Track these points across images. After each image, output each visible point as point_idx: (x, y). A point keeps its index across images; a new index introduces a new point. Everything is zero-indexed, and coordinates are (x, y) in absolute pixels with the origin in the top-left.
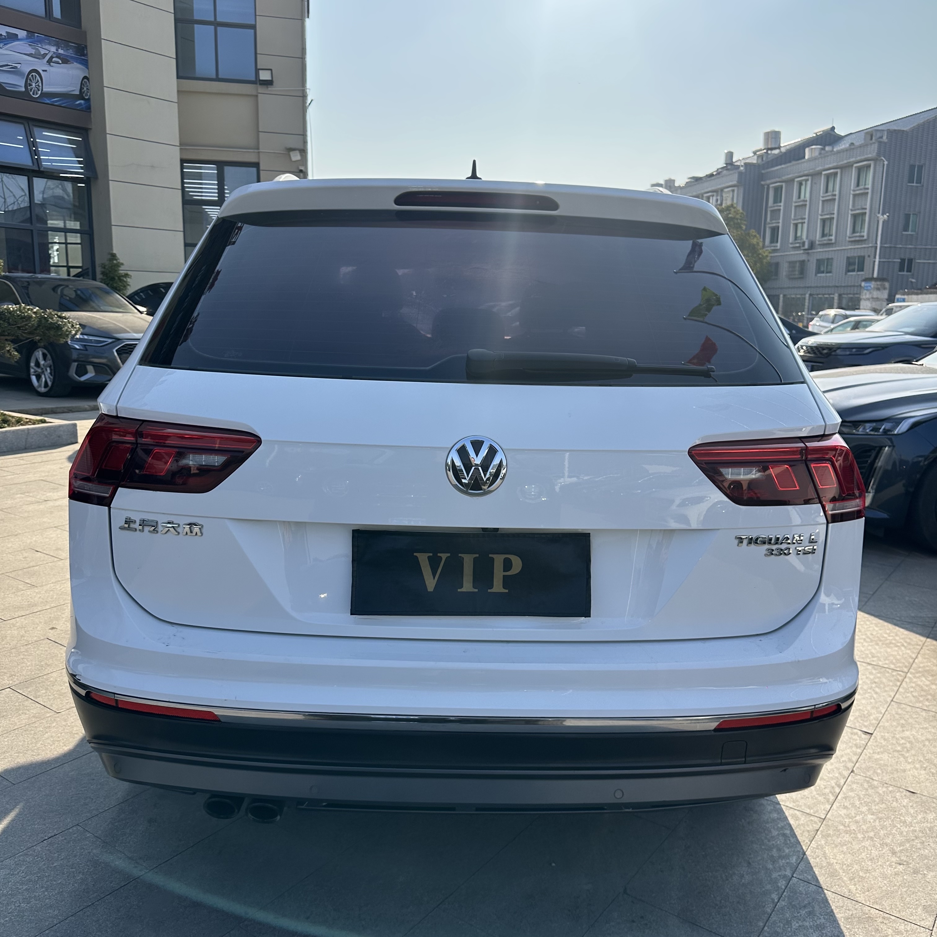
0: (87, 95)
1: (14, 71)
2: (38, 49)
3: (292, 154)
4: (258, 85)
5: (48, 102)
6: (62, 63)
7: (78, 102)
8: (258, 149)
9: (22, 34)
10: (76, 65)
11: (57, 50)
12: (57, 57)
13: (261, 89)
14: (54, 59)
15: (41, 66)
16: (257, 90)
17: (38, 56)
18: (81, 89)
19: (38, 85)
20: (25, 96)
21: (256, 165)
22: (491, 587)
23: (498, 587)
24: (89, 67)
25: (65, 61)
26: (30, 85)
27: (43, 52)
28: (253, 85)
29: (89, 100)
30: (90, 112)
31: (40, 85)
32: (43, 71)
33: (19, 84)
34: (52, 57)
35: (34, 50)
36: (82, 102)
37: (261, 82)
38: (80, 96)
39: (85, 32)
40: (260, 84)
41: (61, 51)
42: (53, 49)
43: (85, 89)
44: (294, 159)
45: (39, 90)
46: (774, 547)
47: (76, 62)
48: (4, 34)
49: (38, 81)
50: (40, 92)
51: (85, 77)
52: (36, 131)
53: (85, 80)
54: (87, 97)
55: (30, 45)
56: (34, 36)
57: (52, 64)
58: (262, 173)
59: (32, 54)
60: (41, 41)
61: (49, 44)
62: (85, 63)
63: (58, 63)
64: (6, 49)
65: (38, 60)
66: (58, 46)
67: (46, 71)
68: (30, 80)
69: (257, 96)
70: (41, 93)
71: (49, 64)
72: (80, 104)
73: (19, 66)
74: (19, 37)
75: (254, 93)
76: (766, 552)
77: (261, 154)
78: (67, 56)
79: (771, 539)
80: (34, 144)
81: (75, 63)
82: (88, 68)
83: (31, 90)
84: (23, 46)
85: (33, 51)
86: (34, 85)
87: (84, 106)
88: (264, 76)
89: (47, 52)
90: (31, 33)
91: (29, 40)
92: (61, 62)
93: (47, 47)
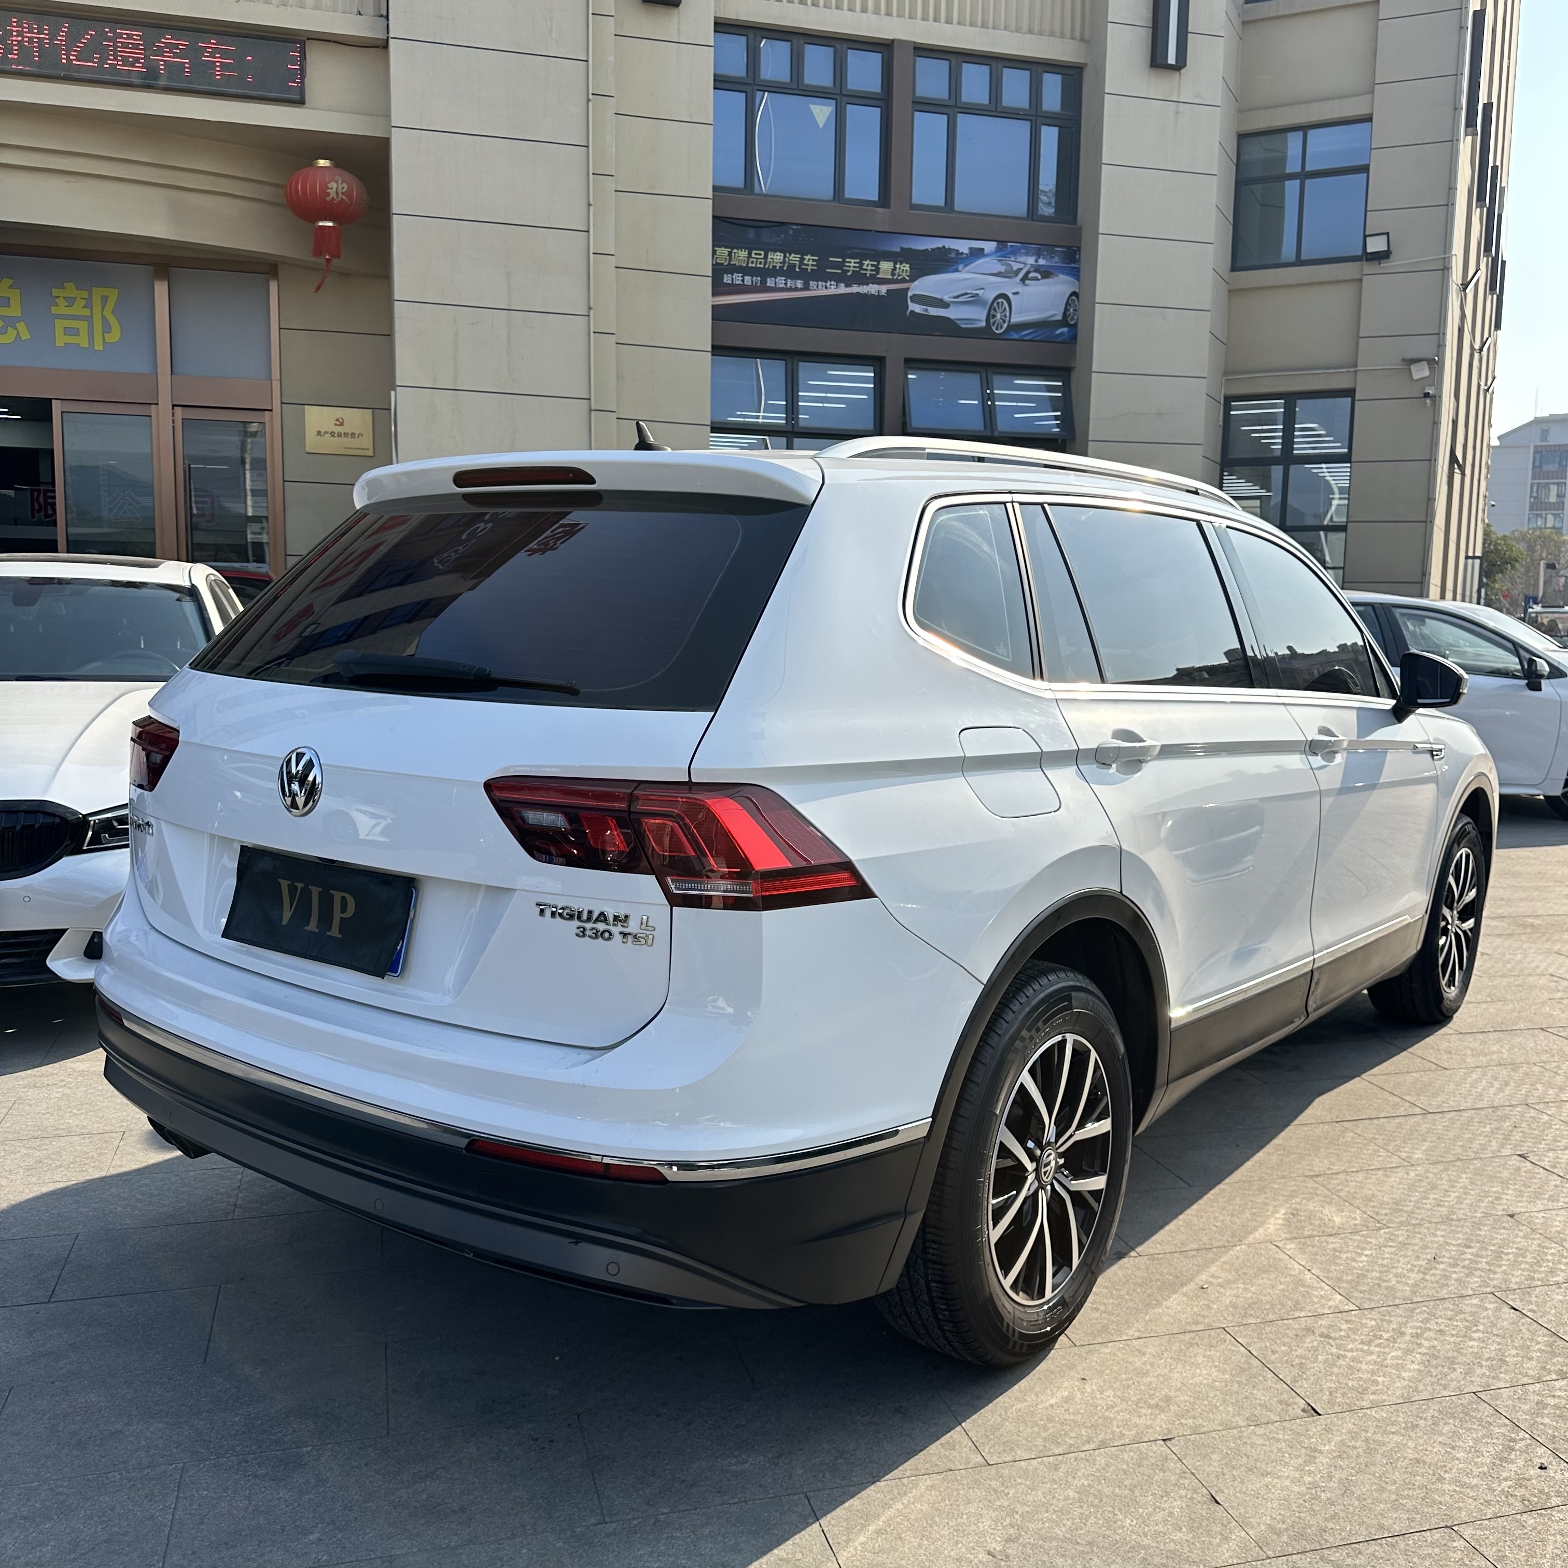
0: (1073, 319)
1: (975, 300)
2: (1010, 265)
3: (1414, 368)
4: (1364, 262)
5: (1016, 336)
6: (1043, 278)
7: (1058, 332)
8: (1356, 366)
9: (989, 246)
10: (1062, 277)
11: (1036, 261)
12: (1035, 271)
13: (1368, 268)
14: (1031, 275)
15: (1009, 287)
16: (1362, 269)
17: (1008, 274)
18: (1066, 310)
19: (1005, 316)
20: (985, 333)
21: (1350, 393)
22: (330, 930)
23: (335, 932)
24: (1081, 278)
25: (1046, 274)
26: (994, 316)
27: (1016, 266)
28: (1356, 263)
29: (1075, 325)
30: (1076, 343)
31: (1008, 314)
32: (1014, 294)
33: (977, 316)
34: (1028, 272)
35: (1004, 267)
36: (1065, 330)
37: (1369, 257)
38: (1064, 322)
39: (1081, 228)
40: (1367, 260)
41: (1042, 262)
42: (1031, 260)
43: (1071, 310)
44: (1416, 376)
45: (1004, 322)
46: (588, 926)
47: (1063, 273)
48: (966, 251)
49: (1005, 309)
50: (1005, 325)
51: (1074, 294)
52: (997, 379)
53: (1074, 297)
54: (1072, 323)
55: (999, 260)
56: (1006, 246)
57: (1027, 282)
58: (1357, 403)
59: (1000, 272)
60: (1015, 252)
61: (1027, 254)
62: (1076, 273)
63: (1036, 279)
64: (967, 272)
65: (1006, 280)
66: (1038, 255)
67: (1017, 293)
68: (995, 310)
69: (1361, 280)
70: (1008, 326)
71: (1024, 283)
72: (1062, 333)
73: (980, 292)
74: (986, 252)
75: (1357, 276)
76: (578, 931)
77: (1359, 374)
78: (1051, 266)
79: (580, 913)
80: (991, 397)
81: (1061, 276)
82: (1078, 280)
83: (994, 324)
84: (990, 264)
85: (1002, 269)
86: (998, 316)
87: (1067, 336)
88: (1376, 245)
89: (1021, 266)
90: (1002, 243)
91: (999, 254)
92: (1039, 277)
93: (1023, 259)
